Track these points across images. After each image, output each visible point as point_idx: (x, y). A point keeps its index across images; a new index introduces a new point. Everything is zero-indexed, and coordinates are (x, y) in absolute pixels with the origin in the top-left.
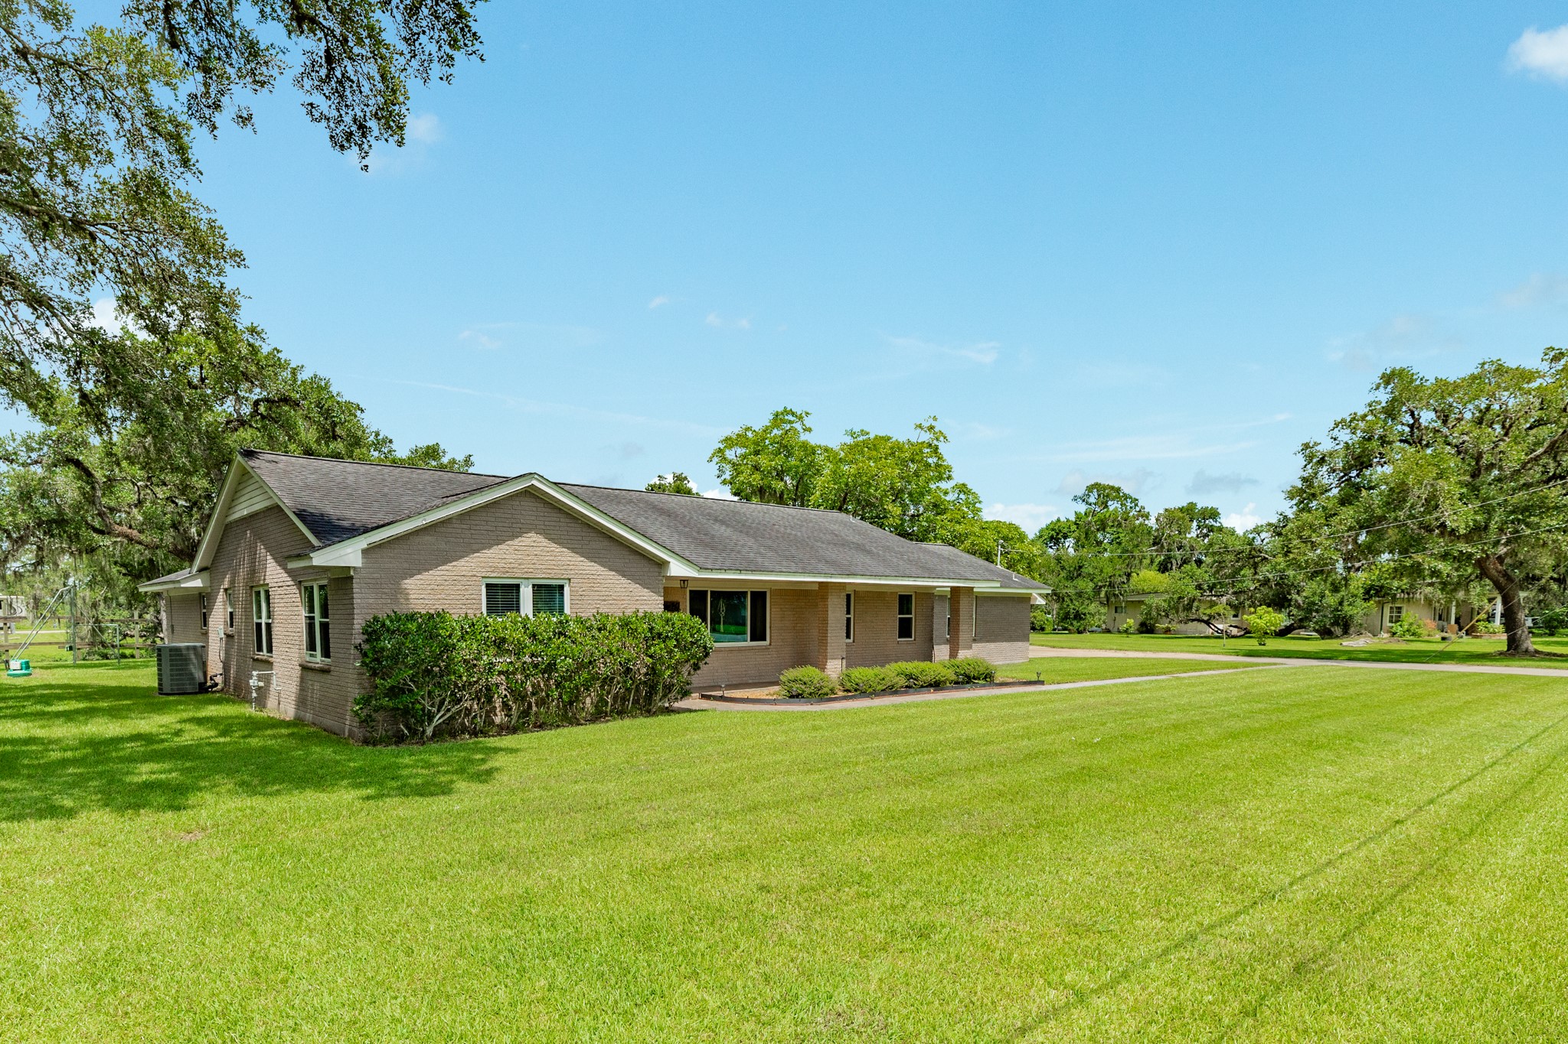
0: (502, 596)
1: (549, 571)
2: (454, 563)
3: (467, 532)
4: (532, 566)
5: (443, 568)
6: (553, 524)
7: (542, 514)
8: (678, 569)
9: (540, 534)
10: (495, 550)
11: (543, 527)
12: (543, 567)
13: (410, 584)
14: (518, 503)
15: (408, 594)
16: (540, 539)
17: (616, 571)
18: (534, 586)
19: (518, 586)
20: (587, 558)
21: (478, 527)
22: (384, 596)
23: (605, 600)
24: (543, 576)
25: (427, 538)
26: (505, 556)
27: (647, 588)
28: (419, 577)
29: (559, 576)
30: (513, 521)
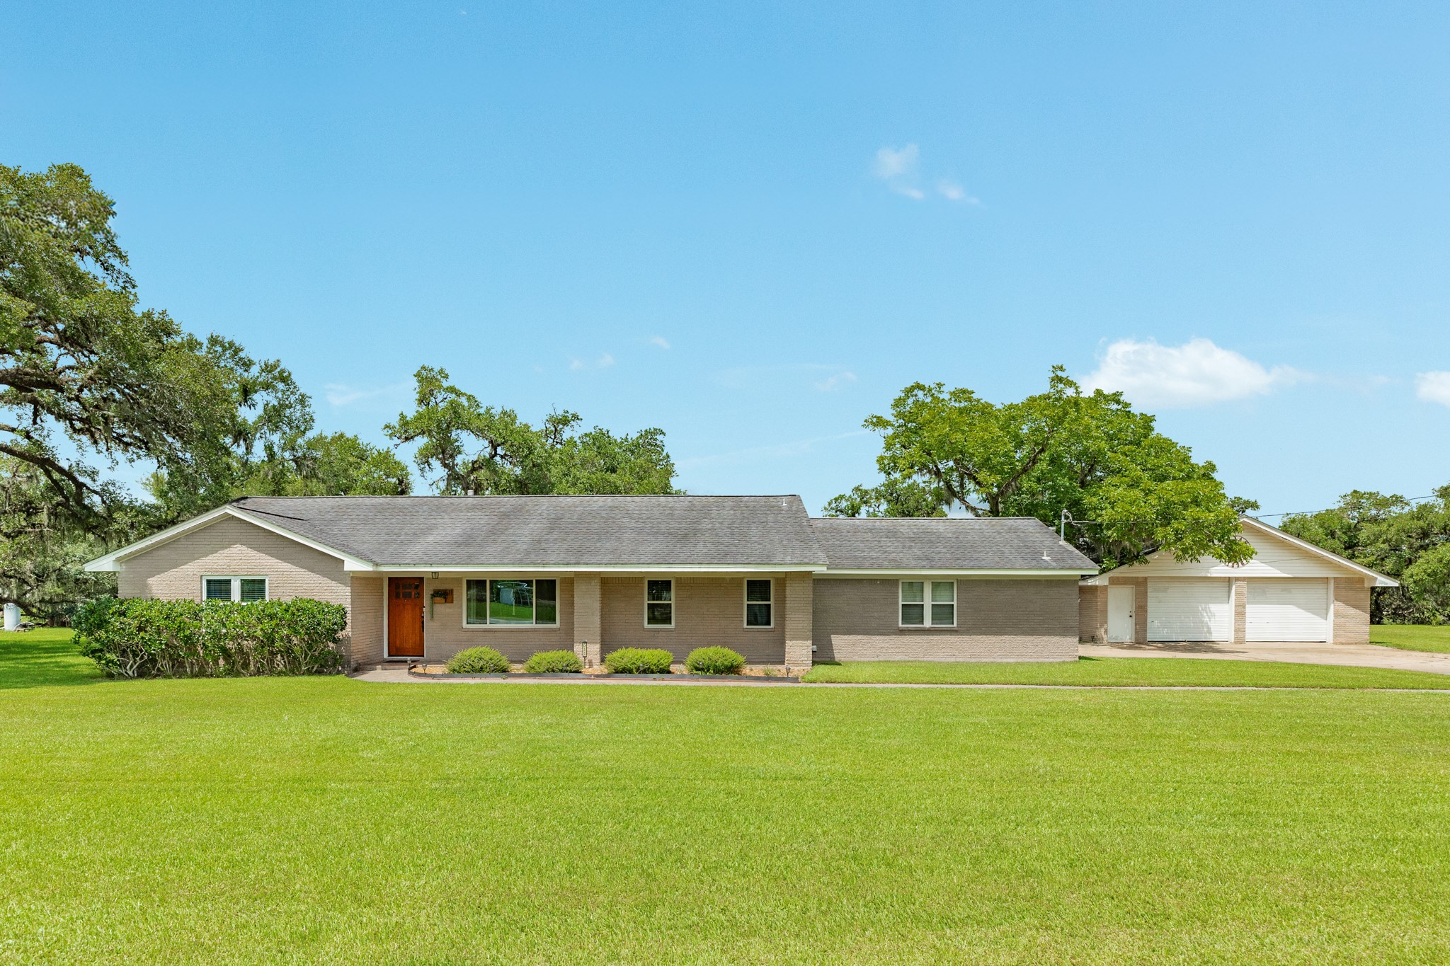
0: (218, 588)
1: (251, 570)
2: (182, 567)
3: (191, 546)
4: (237, 567)
5: (174, 570)
6: (255, 537)
7: (245, 531)
8: (352, 565)
9: (244, 545)
10: (210, 557)
11: (246, 540)
12: (246, 567)
13: (151, 581)
14: (227, 525)
15: (151, 590)
16: (244, 548)
17: (305, 568)
18: (241, 580)
19: (230, 581)
20: (281, 560)
21: (198, 543)
22: (136, 588)
23: (297, 590)
24: (246, 573)
25: (162, 552)
26: (217, 561)
27: (335, 581)
28: (158, 576)
29: (259, 573)
30: (223, 537)
